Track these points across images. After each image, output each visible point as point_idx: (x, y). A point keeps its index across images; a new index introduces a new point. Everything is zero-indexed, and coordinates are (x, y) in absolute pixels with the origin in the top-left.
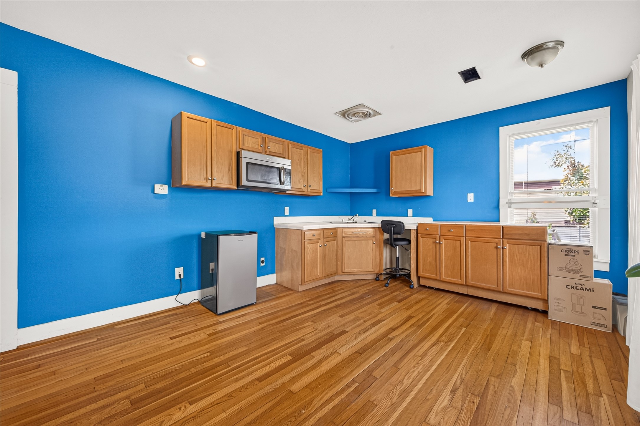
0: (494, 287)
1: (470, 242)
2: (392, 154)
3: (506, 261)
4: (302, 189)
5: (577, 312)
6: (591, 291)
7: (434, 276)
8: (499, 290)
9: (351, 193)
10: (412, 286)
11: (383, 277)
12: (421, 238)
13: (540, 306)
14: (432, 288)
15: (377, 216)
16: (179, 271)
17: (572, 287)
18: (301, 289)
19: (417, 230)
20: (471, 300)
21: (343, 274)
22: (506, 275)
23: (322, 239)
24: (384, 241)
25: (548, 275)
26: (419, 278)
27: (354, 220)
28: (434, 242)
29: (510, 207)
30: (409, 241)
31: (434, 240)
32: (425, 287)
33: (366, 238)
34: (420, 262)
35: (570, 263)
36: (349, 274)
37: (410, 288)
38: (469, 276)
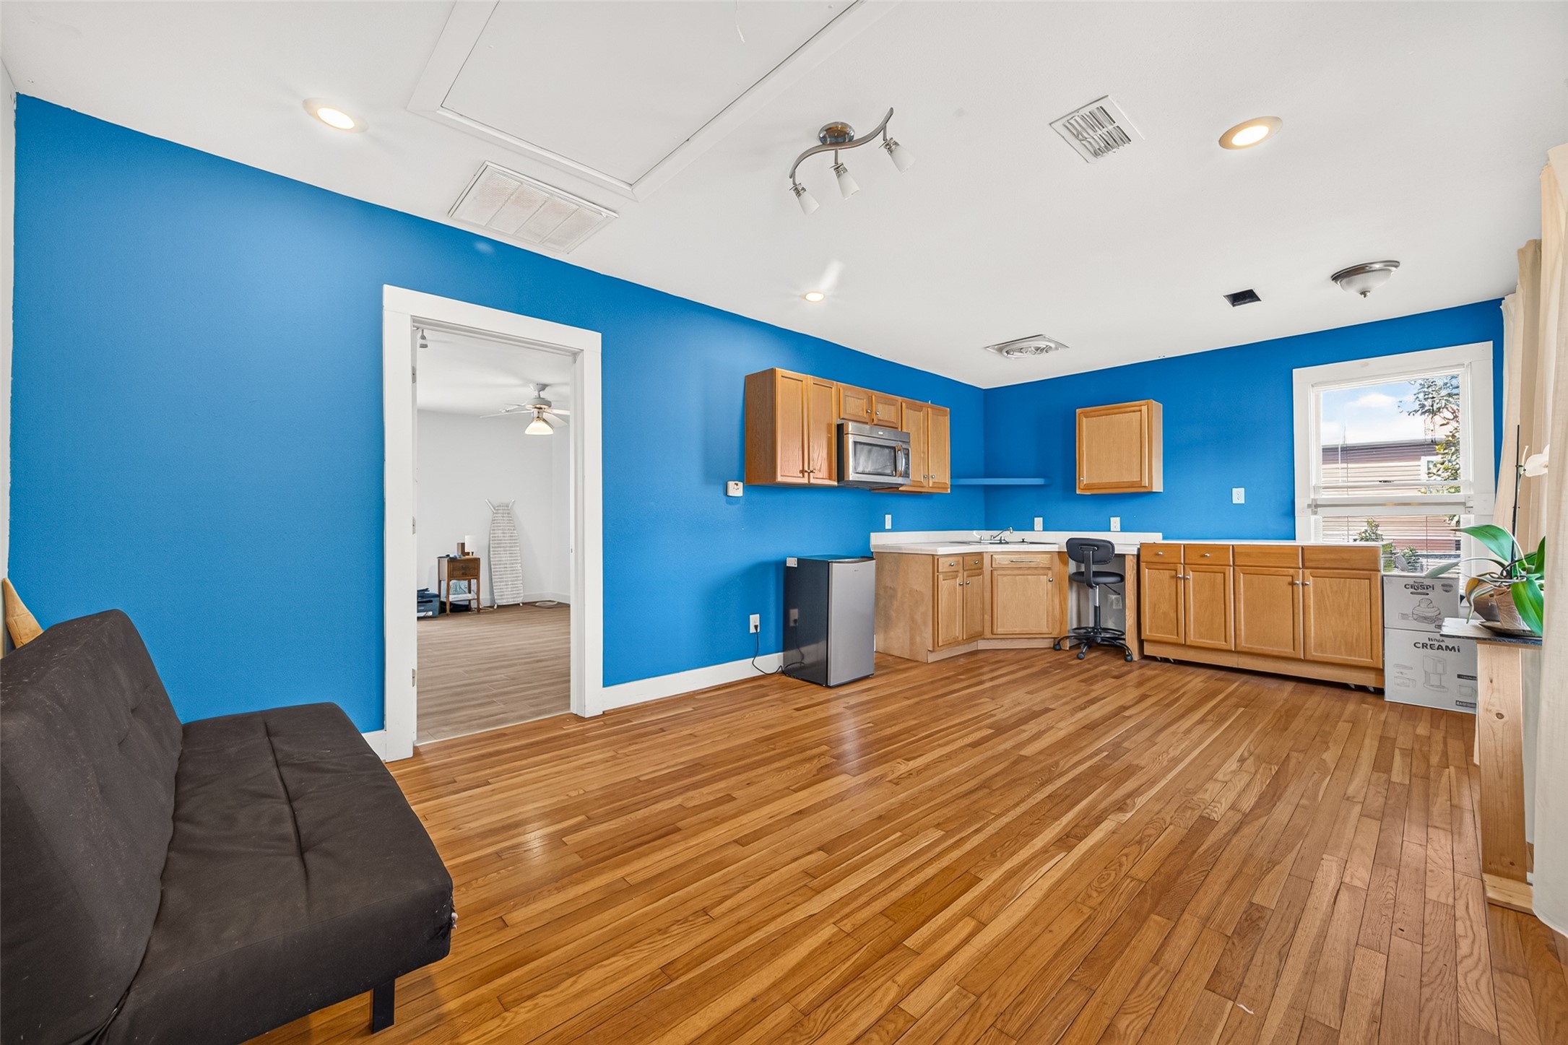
0: (1288, 651)
1: (1242, 575)
2: (1079, 414)
3: (1309, 607)
4: (921, 482)
5: (1432, 686)
6: (1455, 651)
7: (1173, 638)
8: (1298, 657)
9: (986, 487)
10: (1129, 658)
11: (1067, 645)
12: (1147, 570)
13: (1368, 680)
14: (1166, 660)
15: (1044, 530)
16: (755, 619)
17: (1424, 646)
18: (932, 658)
19: (1138, 556)
20: (1245, 677)
21: (994, 636)
22: (1311, 631)
23: (961, 571)
24: (1070, 577)
25: (1384, 627)
26: (1141, 643)
27: (1003, 538)
28: (1172, 577)
29: (1315, 513)
30: (1122, 578)
31: (1174, 573)
32: (1154, 659)
33: (1036, 572)
34: (1145, 612)
35: (1419, 606)
36: (1005, 637)
37: (1126, 660)
38: (1240, 635)
